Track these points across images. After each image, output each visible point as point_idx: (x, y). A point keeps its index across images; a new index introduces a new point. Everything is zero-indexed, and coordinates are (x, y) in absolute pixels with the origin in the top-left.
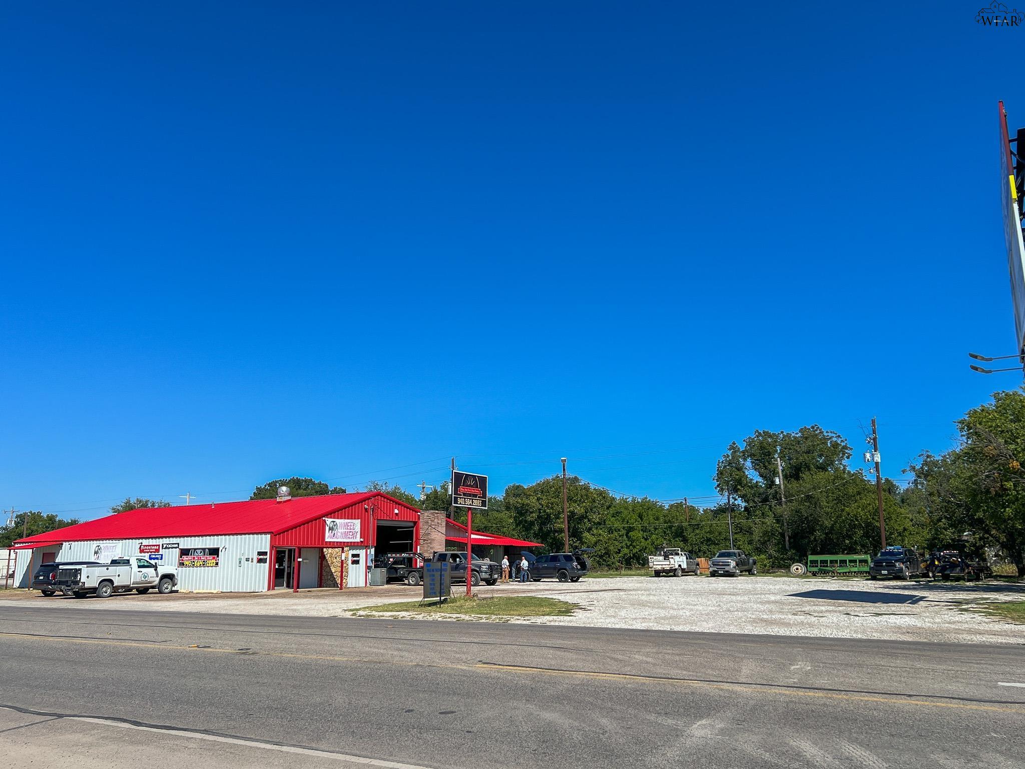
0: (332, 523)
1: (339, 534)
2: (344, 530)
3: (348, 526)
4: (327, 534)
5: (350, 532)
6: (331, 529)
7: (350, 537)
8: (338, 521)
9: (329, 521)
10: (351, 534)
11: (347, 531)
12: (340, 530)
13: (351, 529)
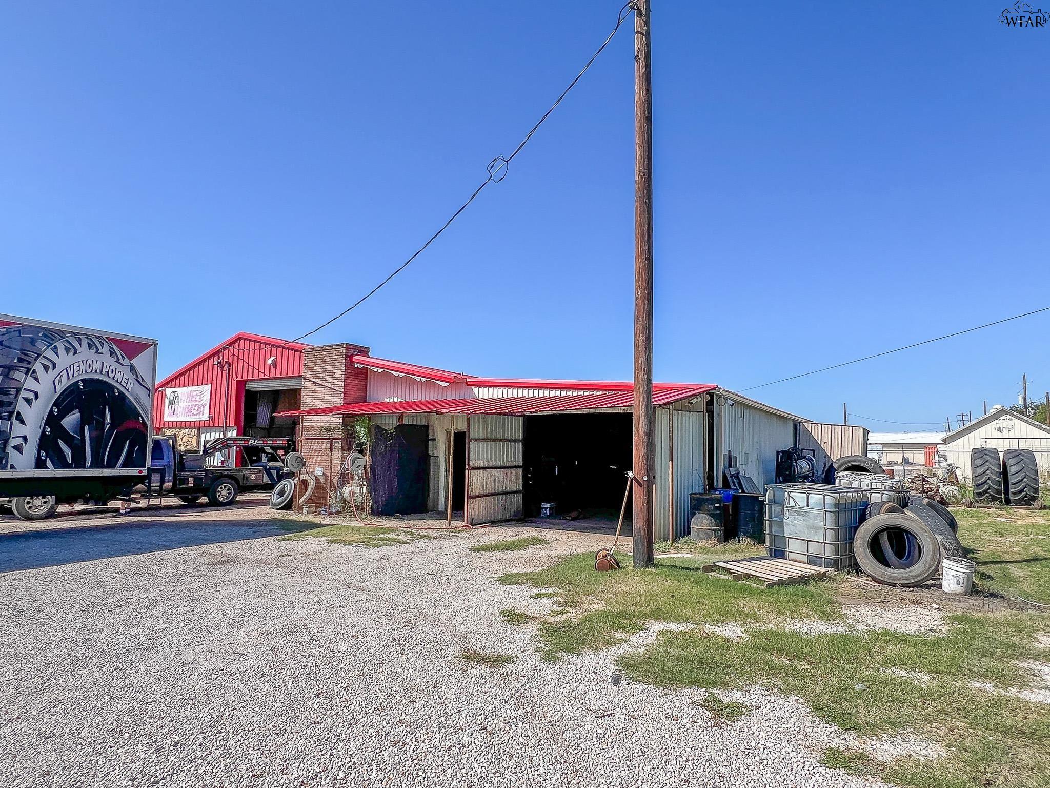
0: (173, 395)
1: (180, 410)
2: (188, 404)
3: (193, 397)
4: (167, 410)
5: (196, 405)
6: (171, 403)
7: (195, 413)
8: (179, 390)
9: (169, 391)
10: (196, 408)
11: (190, 404)
12: (182, 404)
13: (196, 401)
